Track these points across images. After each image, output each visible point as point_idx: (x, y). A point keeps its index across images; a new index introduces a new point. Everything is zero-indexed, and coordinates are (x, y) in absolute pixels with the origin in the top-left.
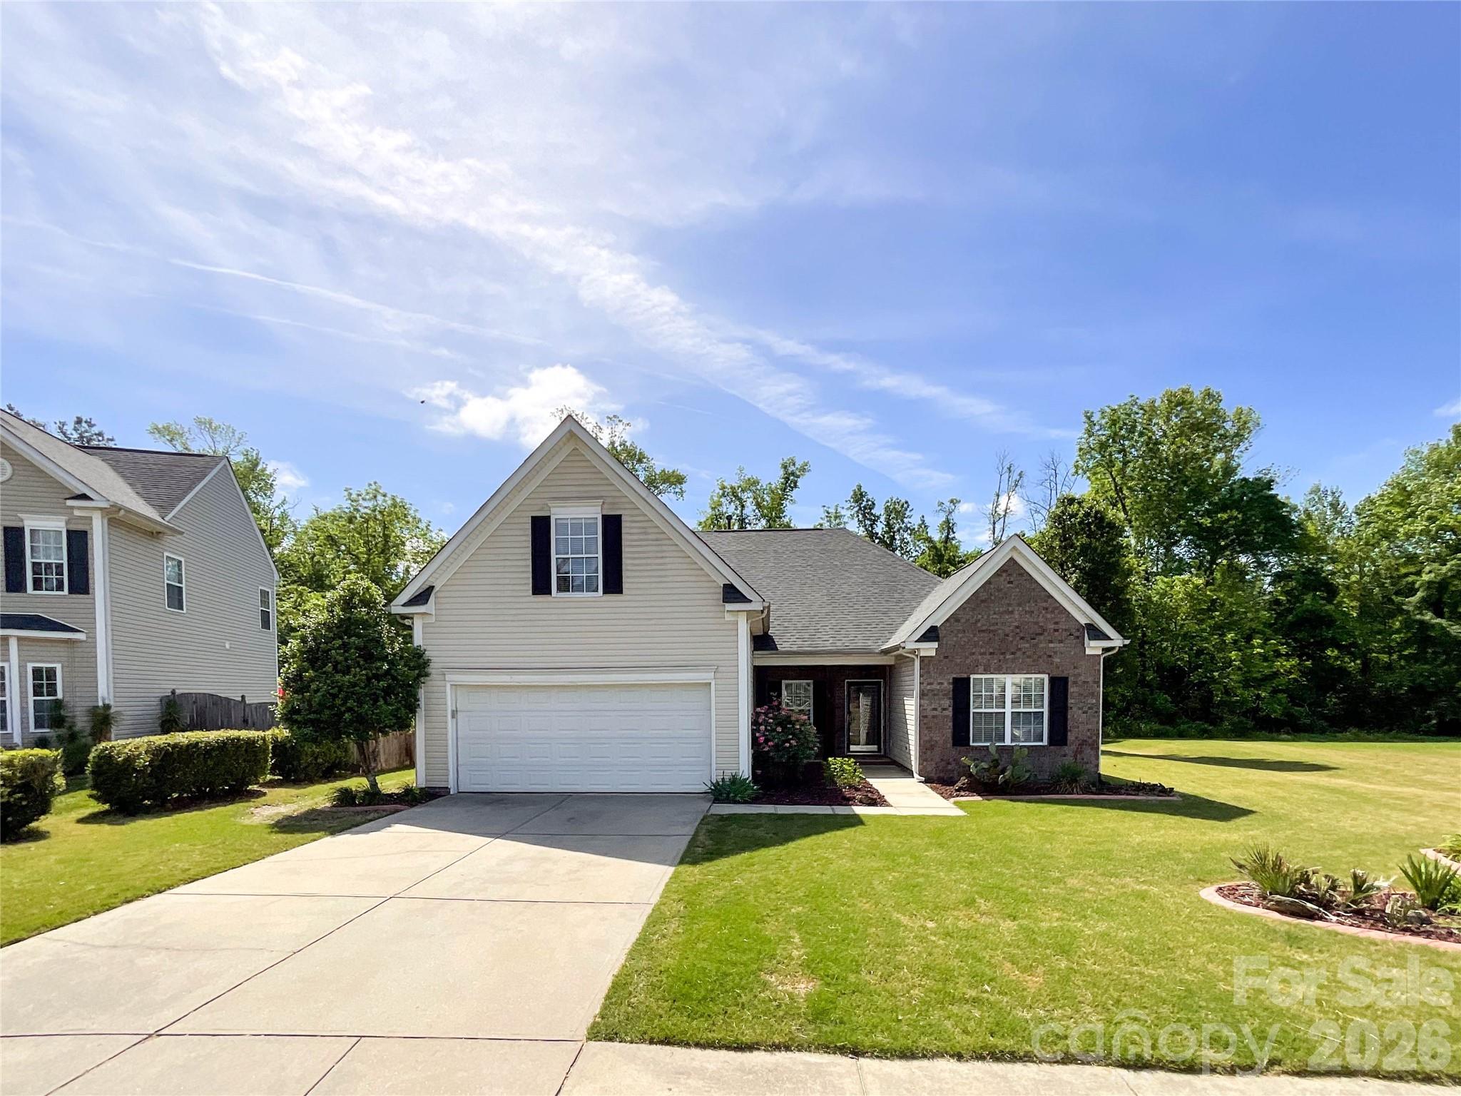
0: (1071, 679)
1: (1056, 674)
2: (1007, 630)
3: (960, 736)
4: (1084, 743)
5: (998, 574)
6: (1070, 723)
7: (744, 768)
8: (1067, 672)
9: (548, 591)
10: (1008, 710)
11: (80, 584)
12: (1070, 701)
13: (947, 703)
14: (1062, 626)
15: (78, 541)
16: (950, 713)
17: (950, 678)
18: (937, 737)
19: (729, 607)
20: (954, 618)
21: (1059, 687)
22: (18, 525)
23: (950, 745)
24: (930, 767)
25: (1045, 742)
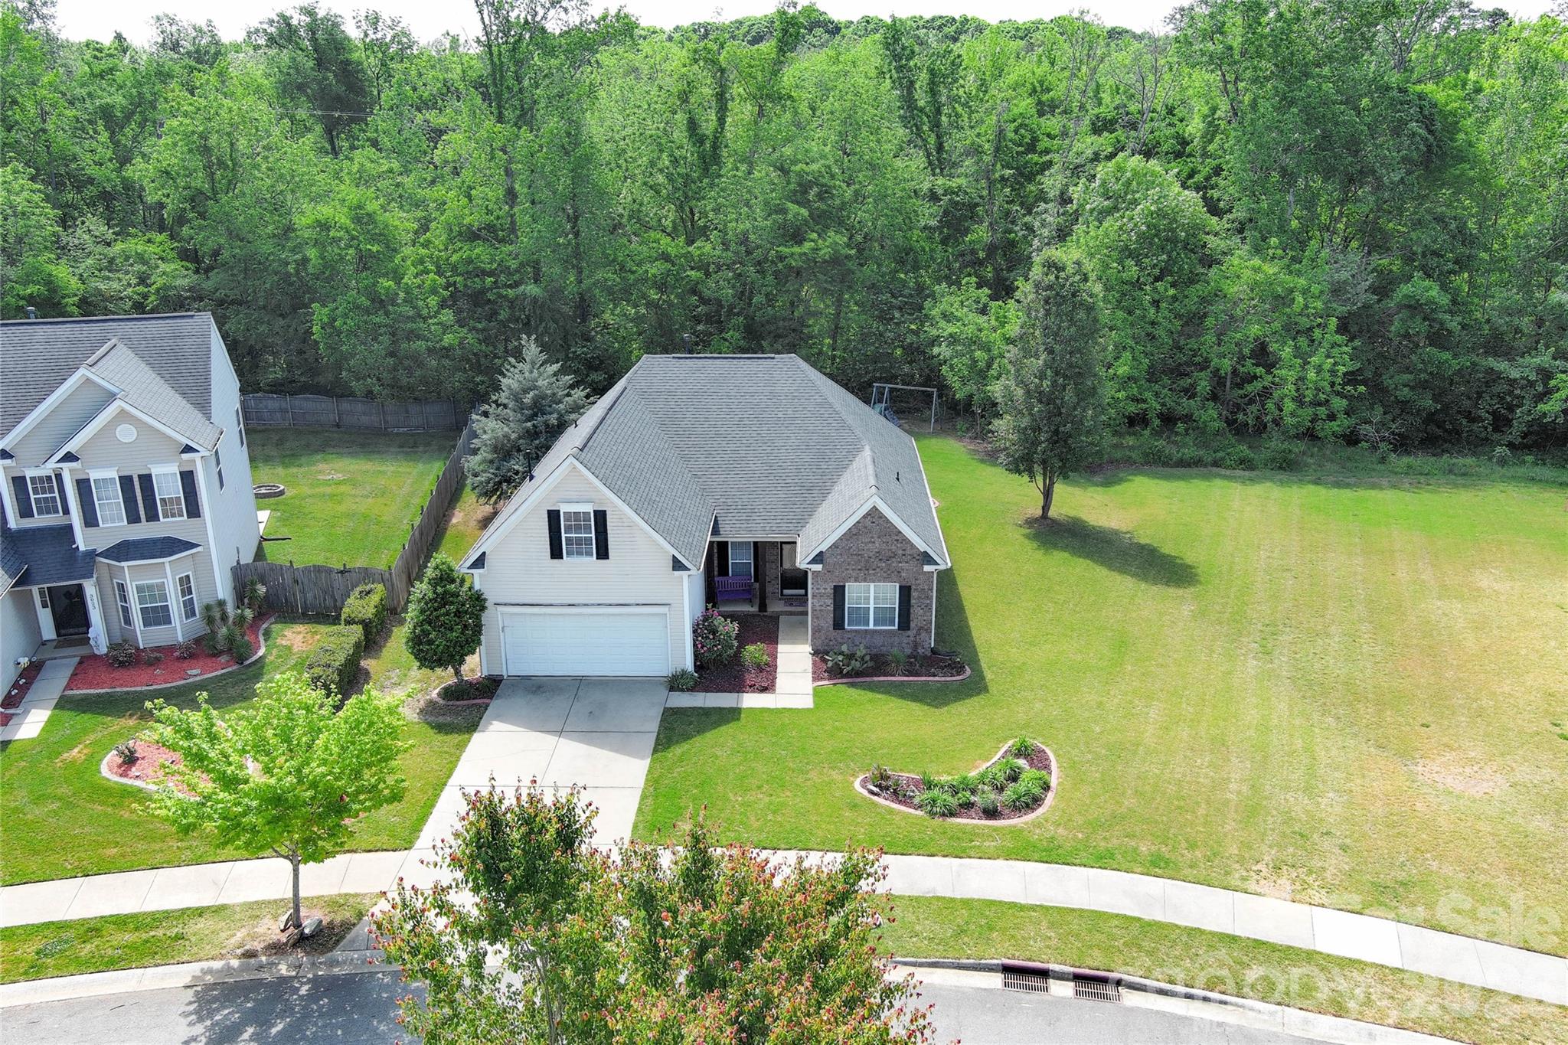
0: (913, 587)
1: (904, 584)
2: (871, 554)
3: (838, 624)
4: (921, 628)
5: (864, 517)
6: (912, 616)
7: (689, 664)
8: (912, 582)
9: (561, 557)
10: (872, 606)
11: (194, 511)
12: (913, 601)
13: (830, 601)
14: (908, 552)
15: (188, 478)
16: (831, 608)
17: (832, 585)
18: (822, 623)
19: (677, 573)
20: (835, 546)
21: (905, 592)
22: (147, 472)
23: (831, 629)
24: (819, 642)
25: (896, 627)
